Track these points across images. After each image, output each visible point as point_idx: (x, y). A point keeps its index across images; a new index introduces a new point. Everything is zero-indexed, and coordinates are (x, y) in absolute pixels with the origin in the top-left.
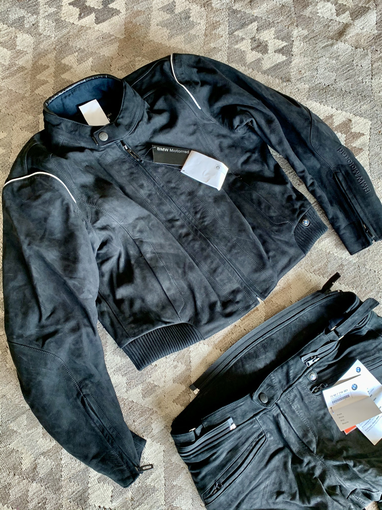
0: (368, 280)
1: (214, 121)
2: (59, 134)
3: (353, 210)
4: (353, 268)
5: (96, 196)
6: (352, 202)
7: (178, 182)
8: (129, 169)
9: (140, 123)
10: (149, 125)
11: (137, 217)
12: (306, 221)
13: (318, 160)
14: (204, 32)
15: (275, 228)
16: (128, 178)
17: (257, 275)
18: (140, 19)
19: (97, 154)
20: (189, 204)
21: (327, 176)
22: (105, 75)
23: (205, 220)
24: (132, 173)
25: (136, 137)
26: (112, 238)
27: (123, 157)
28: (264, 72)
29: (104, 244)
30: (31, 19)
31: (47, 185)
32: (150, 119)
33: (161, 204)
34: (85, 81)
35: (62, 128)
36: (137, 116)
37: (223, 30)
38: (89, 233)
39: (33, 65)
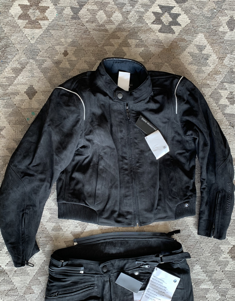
0: (197, 251)
1: (179, 123)
2: (100, 80)
3: (214, 216)
4: (194, 241)
5: (96, 123)
6: (217, 211)
7: (140, 142)
8: (121, 119)
9: (142, 101)
10: (146, 105)
11: (108, 145)
12: (187, 204)
13: (216, 179)
14: (209, 72)
15: (170, 197)
16: (118, 123)
17: (145, 213)
18: (182, 44)
19: (111, 101)
20: (137, 156)
21: (214, 189)
22: (143, 65)
23: (139, 169)
24: (121, 122)
25: (136, 106)
26: (89, 147)
27: (122, 111)
28: (224, 114)
29: (84, 147)
30: (128, 7)
31: (77, 103)
32: (148, 102)
33: (125, 146)
34: (131, 61)
35: (103, 78)
36: (143, 97)
37: (219, 78)
38: (80, 138)
39: (113, 32)
